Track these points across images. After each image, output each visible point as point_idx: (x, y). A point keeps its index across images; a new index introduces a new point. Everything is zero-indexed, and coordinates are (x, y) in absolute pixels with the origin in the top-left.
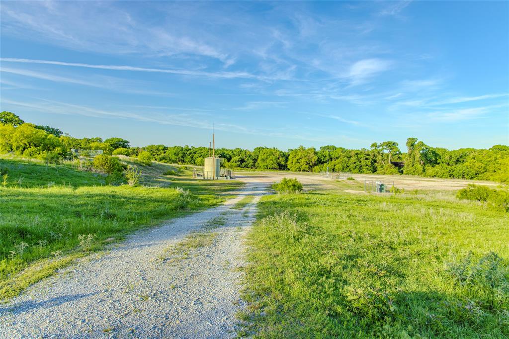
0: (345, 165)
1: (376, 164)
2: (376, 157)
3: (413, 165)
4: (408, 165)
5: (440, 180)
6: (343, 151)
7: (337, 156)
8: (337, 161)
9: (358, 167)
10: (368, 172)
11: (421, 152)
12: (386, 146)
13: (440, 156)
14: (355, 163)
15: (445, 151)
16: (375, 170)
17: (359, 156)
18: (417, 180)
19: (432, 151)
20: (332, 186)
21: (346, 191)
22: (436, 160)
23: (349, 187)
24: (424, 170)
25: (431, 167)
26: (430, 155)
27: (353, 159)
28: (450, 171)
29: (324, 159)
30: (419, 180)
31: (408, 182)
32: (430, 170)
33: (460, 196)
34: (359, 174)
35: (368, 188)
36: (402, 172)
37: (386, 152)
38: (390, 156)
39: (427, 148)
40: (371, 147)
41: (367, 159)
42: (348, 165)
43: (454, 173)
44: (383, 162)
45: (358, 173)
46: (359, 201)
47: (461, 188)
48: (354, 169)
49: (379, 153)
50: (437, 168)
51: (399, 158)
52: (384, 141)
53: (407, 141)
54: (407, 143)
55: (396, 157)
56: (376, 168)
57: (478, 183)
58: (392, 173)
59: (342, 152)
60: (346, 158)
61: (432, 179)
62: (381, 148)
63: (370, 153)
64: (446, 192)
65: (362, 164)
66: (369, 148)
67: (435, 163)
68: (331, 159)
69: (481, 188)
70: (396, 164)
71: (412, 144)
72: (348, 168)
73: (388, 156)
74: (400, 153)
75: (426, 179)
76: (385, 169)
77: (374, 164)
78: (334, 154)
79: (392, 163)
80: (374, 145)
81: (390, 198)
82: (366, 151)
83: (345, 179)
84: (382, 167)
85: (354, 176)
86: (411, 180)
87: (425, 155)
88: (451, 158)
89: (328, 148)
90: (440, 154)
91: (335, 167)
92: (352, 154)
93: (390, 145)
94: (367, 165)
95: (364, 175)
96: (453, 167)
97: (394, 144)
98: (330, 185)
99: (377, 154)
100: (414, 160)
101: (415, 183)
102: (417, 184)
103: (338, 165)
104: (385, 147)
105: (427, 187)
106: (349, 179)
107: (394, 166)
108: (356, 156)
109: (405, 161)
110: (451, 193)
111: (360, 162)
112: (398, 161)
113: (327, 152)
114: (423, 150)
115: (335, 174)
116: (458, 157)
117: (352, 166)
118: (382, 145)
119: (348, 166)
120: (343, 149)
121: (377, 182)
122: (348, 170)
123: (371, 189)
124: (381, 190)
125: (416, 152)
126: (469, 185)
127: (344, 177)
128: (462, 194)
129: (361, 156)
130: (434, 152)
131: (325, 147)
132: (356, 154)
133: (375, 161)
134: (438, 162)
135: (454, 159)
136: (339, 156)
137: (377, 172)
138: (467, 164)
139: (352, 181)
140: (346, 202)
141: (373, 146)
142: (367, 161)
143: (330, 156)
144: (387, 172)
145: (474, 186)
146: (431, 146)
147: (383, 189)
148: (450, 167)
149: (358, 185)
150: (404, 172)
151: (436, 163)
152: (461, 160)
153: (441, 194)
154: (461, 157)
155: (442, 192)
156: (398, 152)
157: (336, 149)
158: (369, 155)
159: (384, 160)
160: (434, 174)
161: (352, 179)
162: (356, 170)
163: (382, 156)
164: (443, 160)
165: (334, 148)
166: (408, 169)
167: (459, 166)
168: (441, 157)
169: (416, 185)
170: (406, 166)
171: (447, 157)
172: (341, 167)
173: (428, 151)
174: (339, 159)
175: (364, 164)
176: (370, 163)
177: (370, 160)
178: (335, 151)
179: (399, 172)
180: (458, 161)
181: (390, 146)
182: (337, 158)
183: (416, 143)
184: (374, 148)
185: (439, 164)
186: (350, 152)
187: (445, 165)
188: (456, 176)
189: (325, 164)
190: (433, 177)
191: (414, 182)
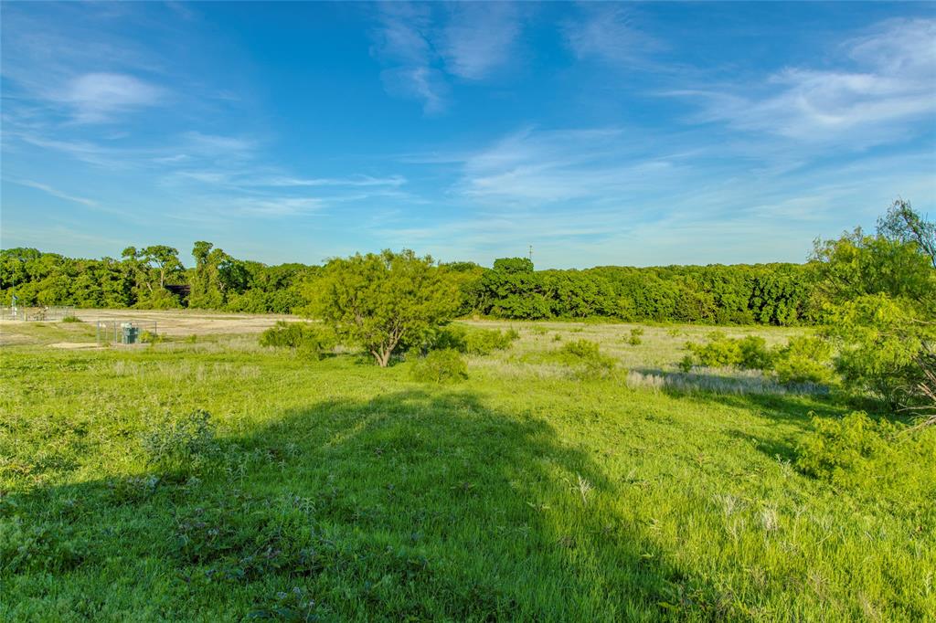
0: (65, 291)
1: (135, 290)
2: (134, 276)
3: (206, 291)
4: (197, 291)
5: (250, 316)
6: (58, 260)
7: (43, 272)
8: (44, 282)
9: (95, 295)
10: (117, 304)
11: (220, 267)
12: (155, 254)
13: (252, 276)
14: (87, 287)
15: (259, 266)
16: (131, 302)
17: (96, 272)
18: (209, 318)
19: (238, 267)
20: (22, 336)
21: (55, 346)
22: (246, 282)
23: (65, 337)
24: (225, 300)
25: (236, 295)
26: (236, 273)
27: (83, 279)
28: (267, 301)
29: (8, 278)
30: (212, 318)
31: (192, 322)
32: (235, 299)
33: (265, 341)
34: (97, 310)
35: (105, 337)
36: (186, 305)
37: (155, 265)
38: (163, 273)
39: (230, 262)
40: (124, 254)
41: (114, 279)
42: (71, 291)
43: (273, 304)
44: (149, 285)
45: (94, 307)
46: (72, 362)
47: (267, 329)
48: (85, 299)
49: (140, 267)
50: (248, 296)
51: (181, 277)
52: (151, 246)
53: (194, 246)
54: (194, 250)
55: (175, 275)
56: (135, 296)
57: (291, 320)
58: (164, 307)
59: (56, 263)
60: (64, 277)
61: (237, 316)
62: (144, 258)
63: (120, 267)
64: (250, 336)
65: (104, 289)
66: (120, 259)
67: (242, 287)
68: (28, 278)
69: (294, 326)
70: (175, 289)
71: (202, 251)
72: (72, 298)
73: (159, 273)
74: (182, 268)
75: (224, 316)
76: (154, 298)
77: (130, 289)
78: (35, 267)
79: (167, 287)
80: (130, 252)
81: (144, 353)
82: (113, 262)
83: (59, 320)
84: (146, 295)
85: (79, 313)
86: (198, 318)
87: (226, 273)
88: (269, 278)
89: (20, 253)
90: (252, 272)
91: (38, 295)
92: (82, 267)
93: (163, 252)
94: (114, 291)
95: (106, 311)
96: (272, 294)
97: (170, 251)
98: (18, 336)
99: (137, 270)
100: (208, 282)
101: (204, 324)
102: (207, 324)
103: (45, 292)
104: (153, 256)
105: (222, 328)
106: (68, 320)
107: (170, 293)
108: (89, 272)
109: (193, 283)
110: (256, 337)
111: (100, 285)
112: (180, 283)
113: (16, 262)
114: (224, 264)
115: (36, 310)
116: (280, 277)
117: (80, 292)
118: (146, 252)
119: (69, 294)
120: (58, 257)
121: (122, 325)
122: (70, 301)
123: (111, 338)
124: (132, 339)
125: (211, 267)
126: (279, 323)
127: (55, 316)
128: (268, 338)
129: (102, 272)
130: (243, 268)
131: (10, 252)
132: (90, 268)
133: (133, 284)
134: (248, 285)
135: (273, 282)
136: (48, 273)
137: (137, 304)
138: (292, 288)
139: (74, 324)
140: (41, 368)
141: (127, 252)
142: (115, 283)
143: (24, 270)
144: (155, 304)
145: (284, 324)
146: (236, 258)
147: (136, 336)
148: (267, 294)
149: (87, 332)
150: (190, 303)
151: (246, 287)
152: (284, 282)
153: (239, 339)
154: (284, 278)
155: (242, 337)
156: (177, 267)
157: (39, 256)
158: (119, 271)
159: (151, 282)
160: (239, 307)
161: (74, 320)
162: (91, 302)
163: (147, 273)
164: (256, 282)
165: (37, 255)
166: (197, 299)
167: (281, 292)
168: (254, 277)
169: (204, 327)
170: (192, 293)
171: (263, 277)
172: (54, 296)
173: (233, 266)
174: (49, 278)
175: (108, 288)
176: (120, 288)
177: (121, 282)
178: (37, 261)
179: (182, 304)
180: (279, 285)
181: (161, 255)
182: (43, 276)
183: (210, 251)
184: (129, 257)
185: (250, 288)
186: (75, 264)
187: (260, 291)
188: (275, 309)
189: (11, 290)
190: (238, 311)
191: (204, 321)
